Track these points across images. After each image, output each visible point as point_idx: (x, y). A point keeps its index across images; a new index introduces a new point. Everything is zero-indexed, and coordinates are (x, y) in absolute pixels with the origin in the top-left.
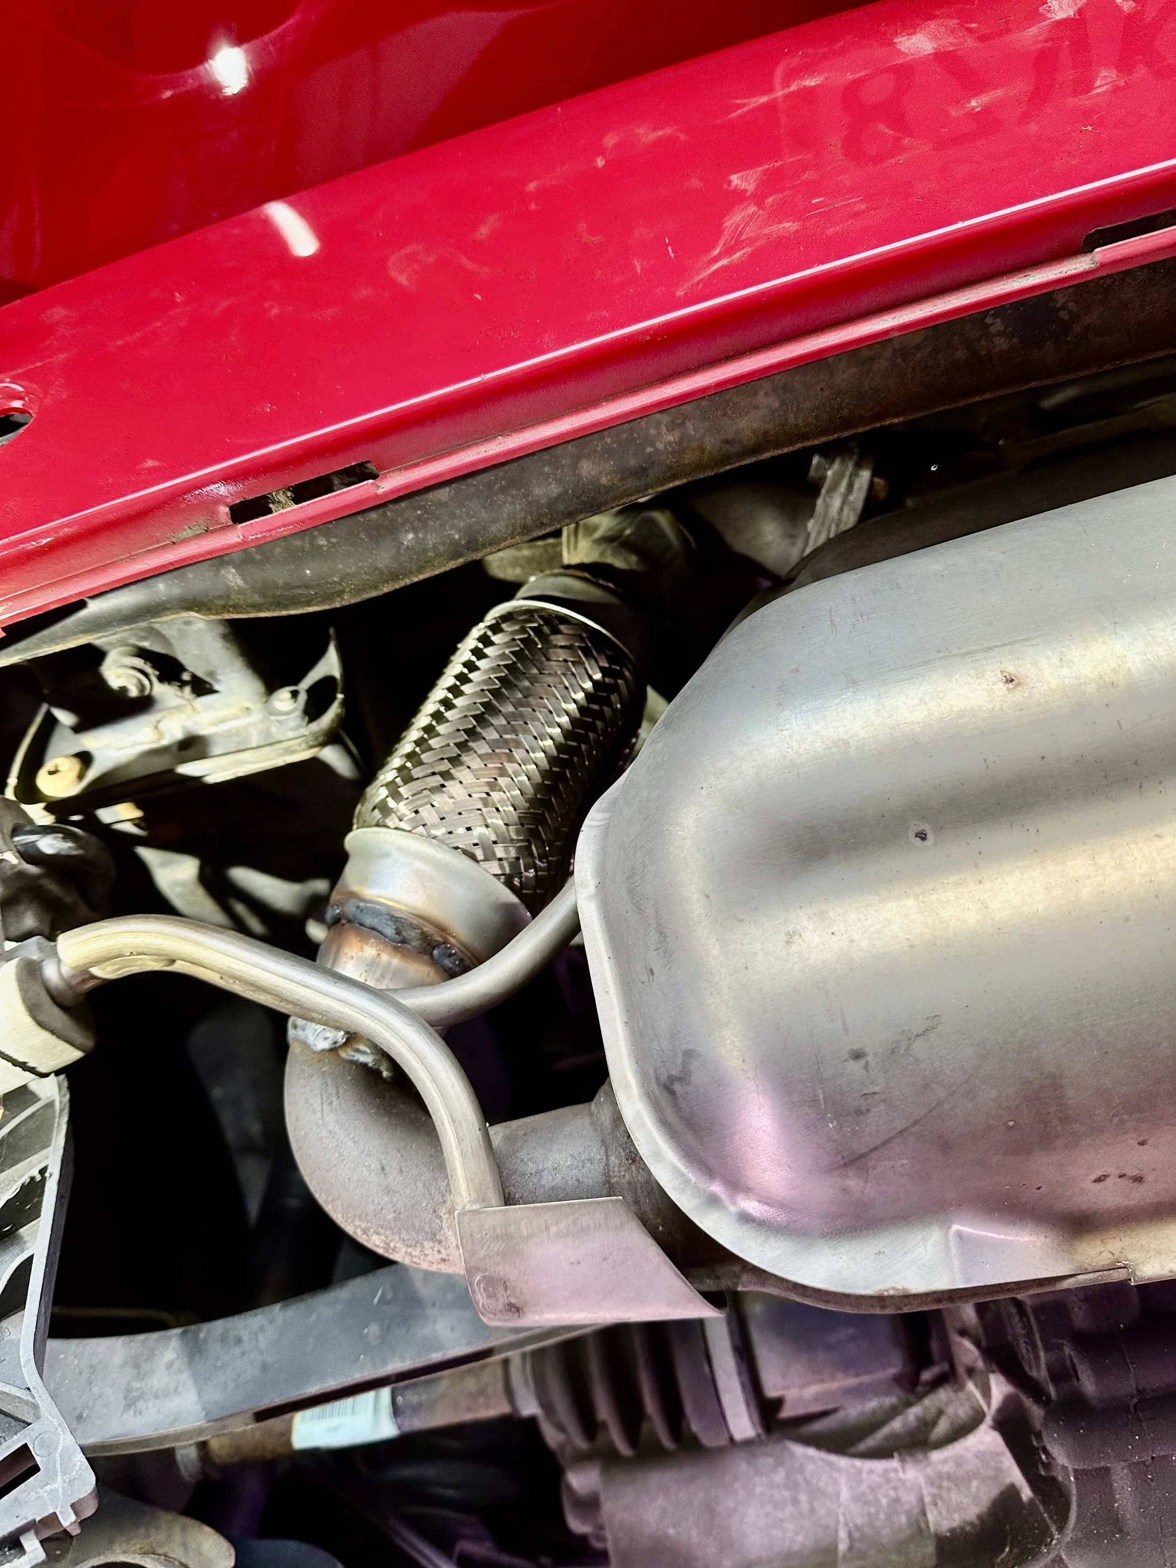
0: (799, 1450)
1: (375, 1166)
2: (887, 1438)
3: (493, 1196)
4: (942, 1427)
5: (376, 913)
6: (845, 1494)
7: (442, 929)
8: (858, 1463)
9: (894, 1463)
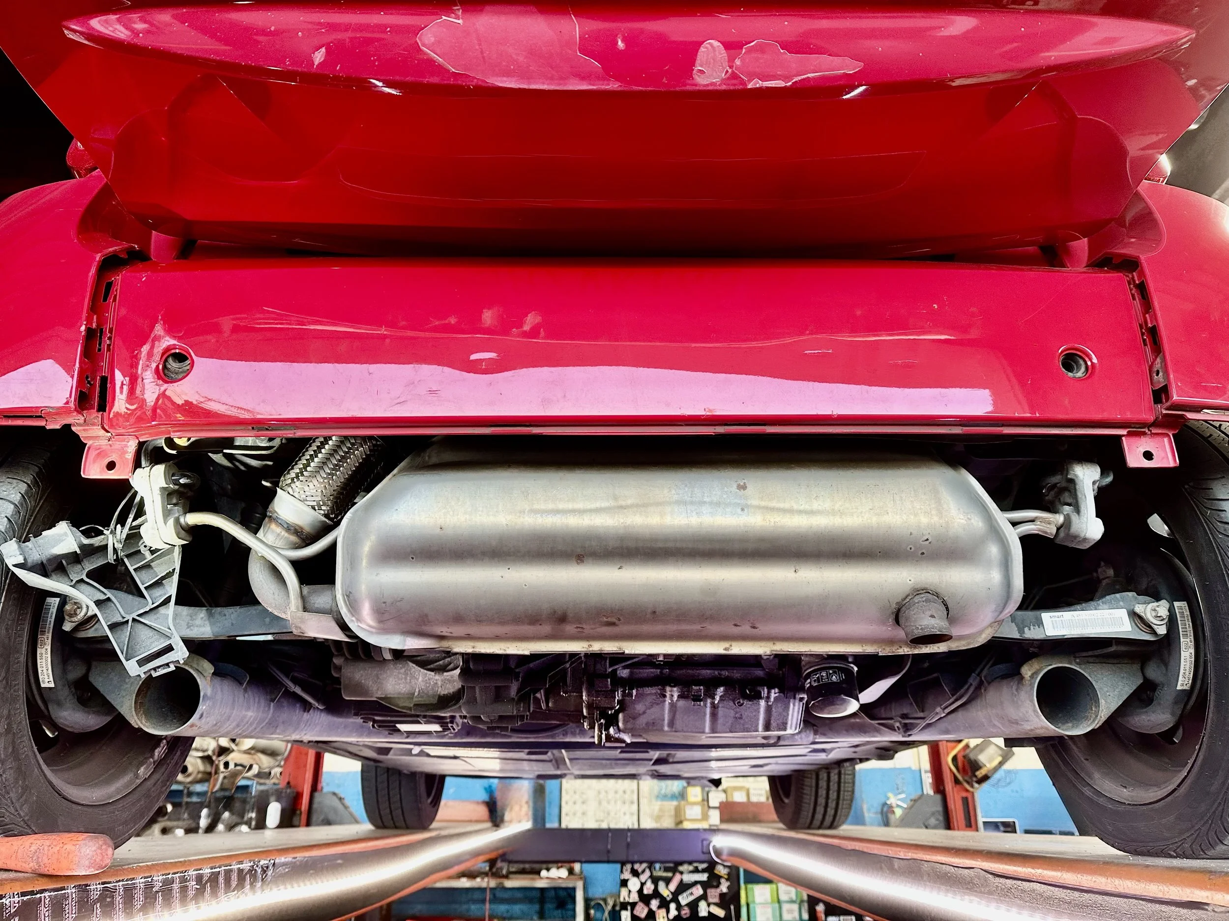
0: (411, 664)
1: (272, 592)
2: (437, 666)
3: (301, 608)
4: (452, 666)
5: (282, 520)
6: (420, 679)
7: (301, 528)
8: (425, 671)
9: (433, 673)
